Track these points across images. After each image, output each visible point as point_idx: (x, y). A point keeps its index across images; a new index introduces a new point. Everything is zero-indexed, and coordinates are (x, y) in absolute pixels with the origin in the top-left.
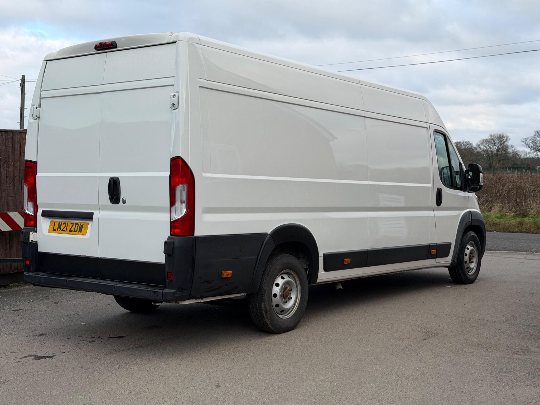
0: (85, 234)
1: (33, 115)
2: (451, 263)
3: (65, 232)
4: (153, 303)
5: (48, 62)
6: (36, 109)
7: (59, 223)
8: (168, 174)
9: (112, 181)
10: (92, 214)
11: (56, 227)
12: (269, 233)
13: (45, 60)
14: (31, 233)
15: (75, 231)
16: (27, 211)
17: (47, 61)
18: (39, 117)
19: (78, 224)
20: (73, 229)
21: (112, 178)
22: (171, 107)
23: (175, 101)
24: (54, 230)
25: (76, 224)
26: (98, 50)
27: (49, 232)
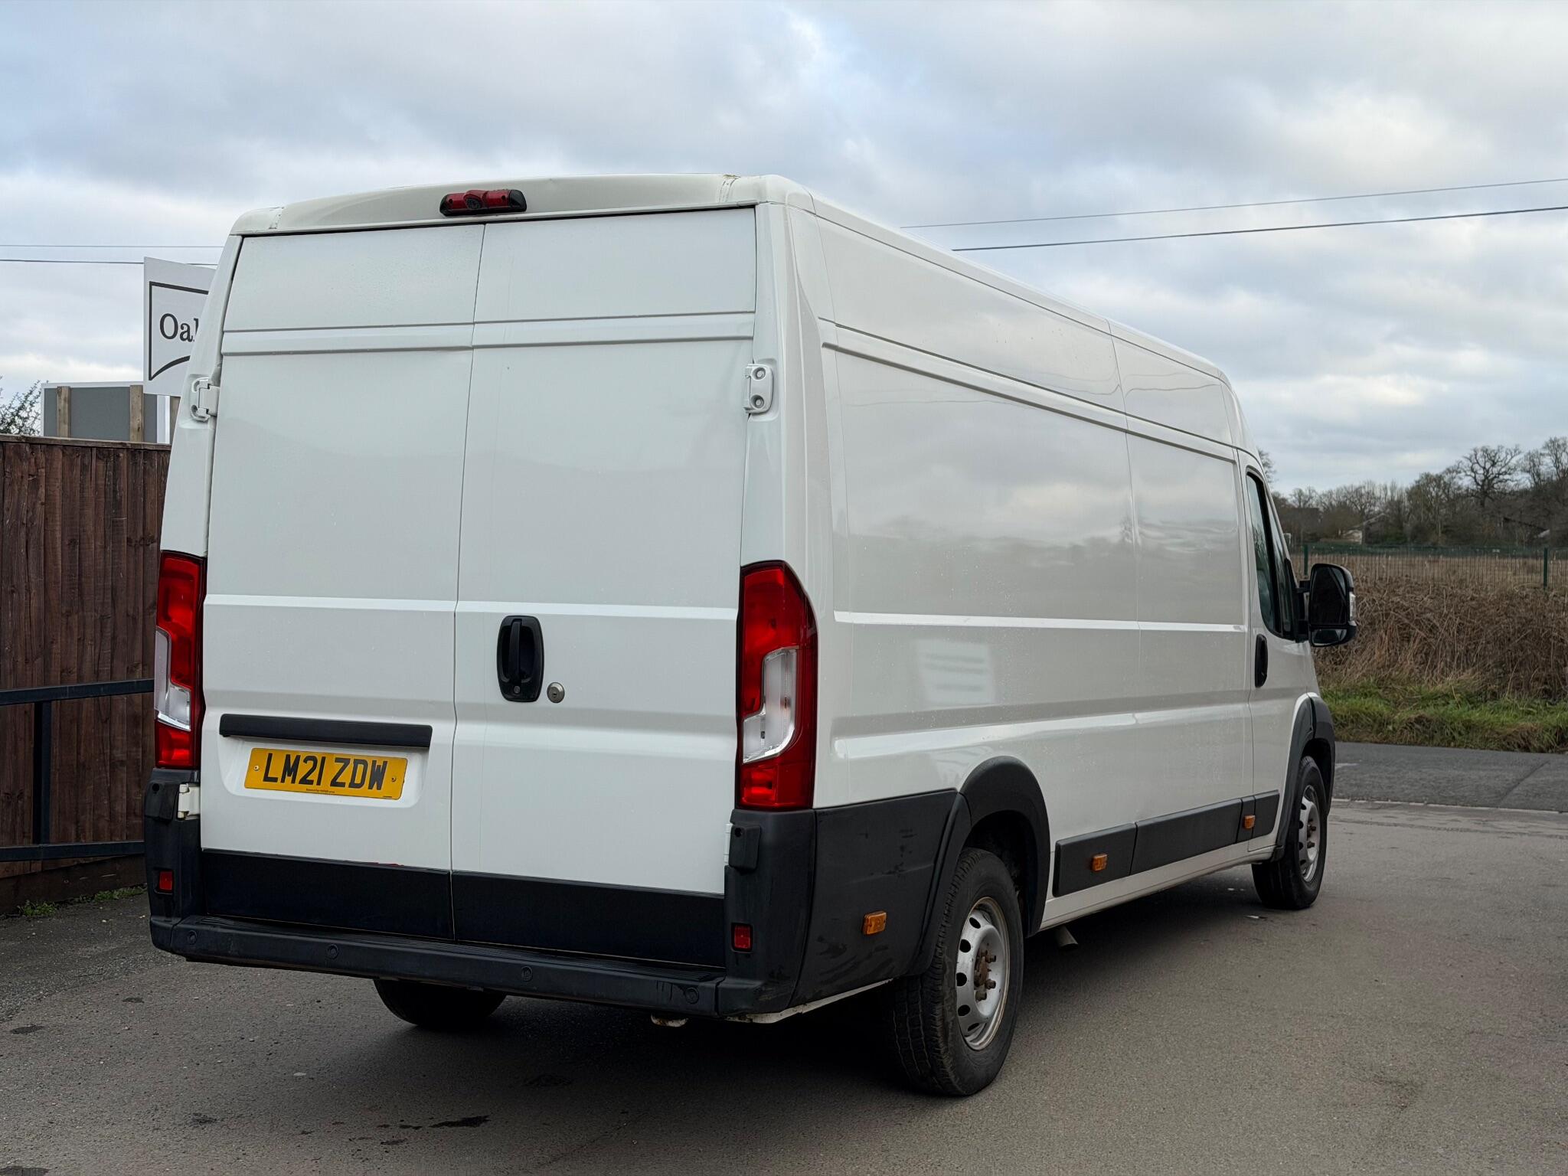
0: (395, 795)
1: (195, 409)
2: (1275, 850)
3: (314, 786)
4: (655, 1021)
5: (245, 239)
6: (209, 388)
7: (288, 757)
8: (732, 614)
9: (515, 632)
10: (427, 731)
11: (277, 770)
12: (959, 789)
13: (238, 235)
14: (183, 788)
15: (353, 785)
16: (161, 716)
17: (244, 236)
18: (215, 416)
19: (365, 763)
20: (345, 778)
21: (515, 620)
22: (749, 406)
23: (761, 386)
24: (267, 779)
25: (357, 762)
26: (448, 215)
27: (247, 786)
